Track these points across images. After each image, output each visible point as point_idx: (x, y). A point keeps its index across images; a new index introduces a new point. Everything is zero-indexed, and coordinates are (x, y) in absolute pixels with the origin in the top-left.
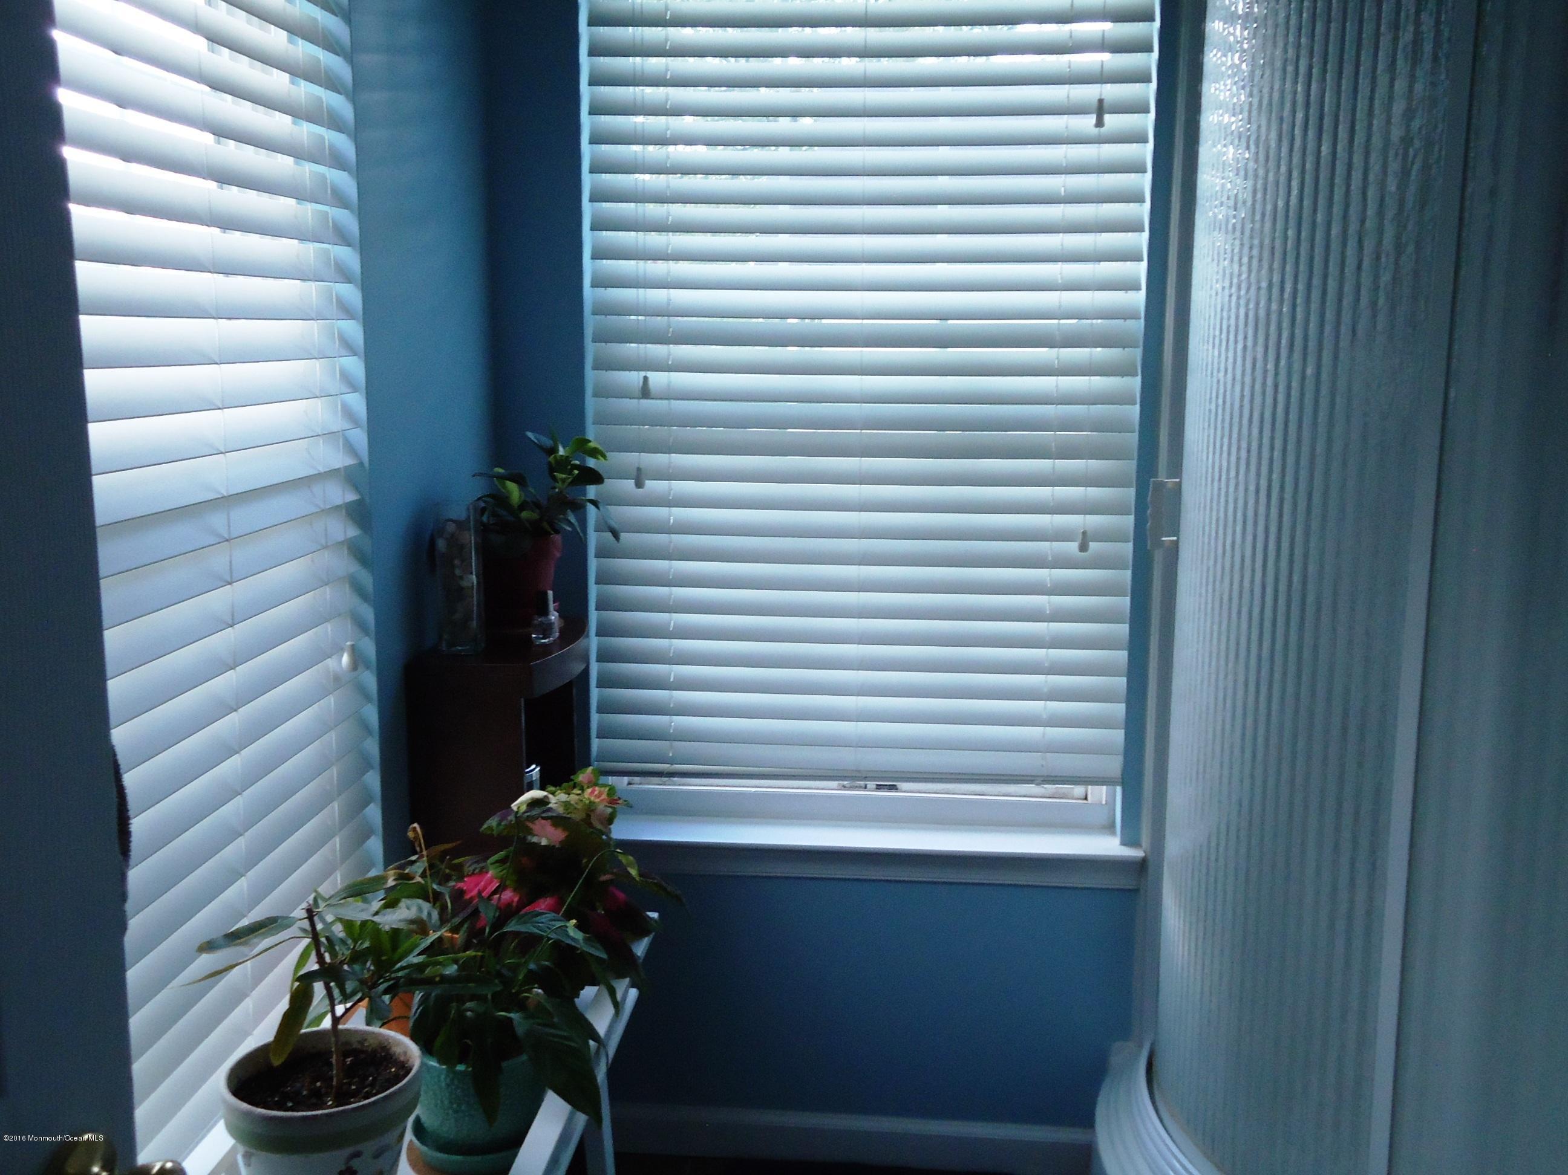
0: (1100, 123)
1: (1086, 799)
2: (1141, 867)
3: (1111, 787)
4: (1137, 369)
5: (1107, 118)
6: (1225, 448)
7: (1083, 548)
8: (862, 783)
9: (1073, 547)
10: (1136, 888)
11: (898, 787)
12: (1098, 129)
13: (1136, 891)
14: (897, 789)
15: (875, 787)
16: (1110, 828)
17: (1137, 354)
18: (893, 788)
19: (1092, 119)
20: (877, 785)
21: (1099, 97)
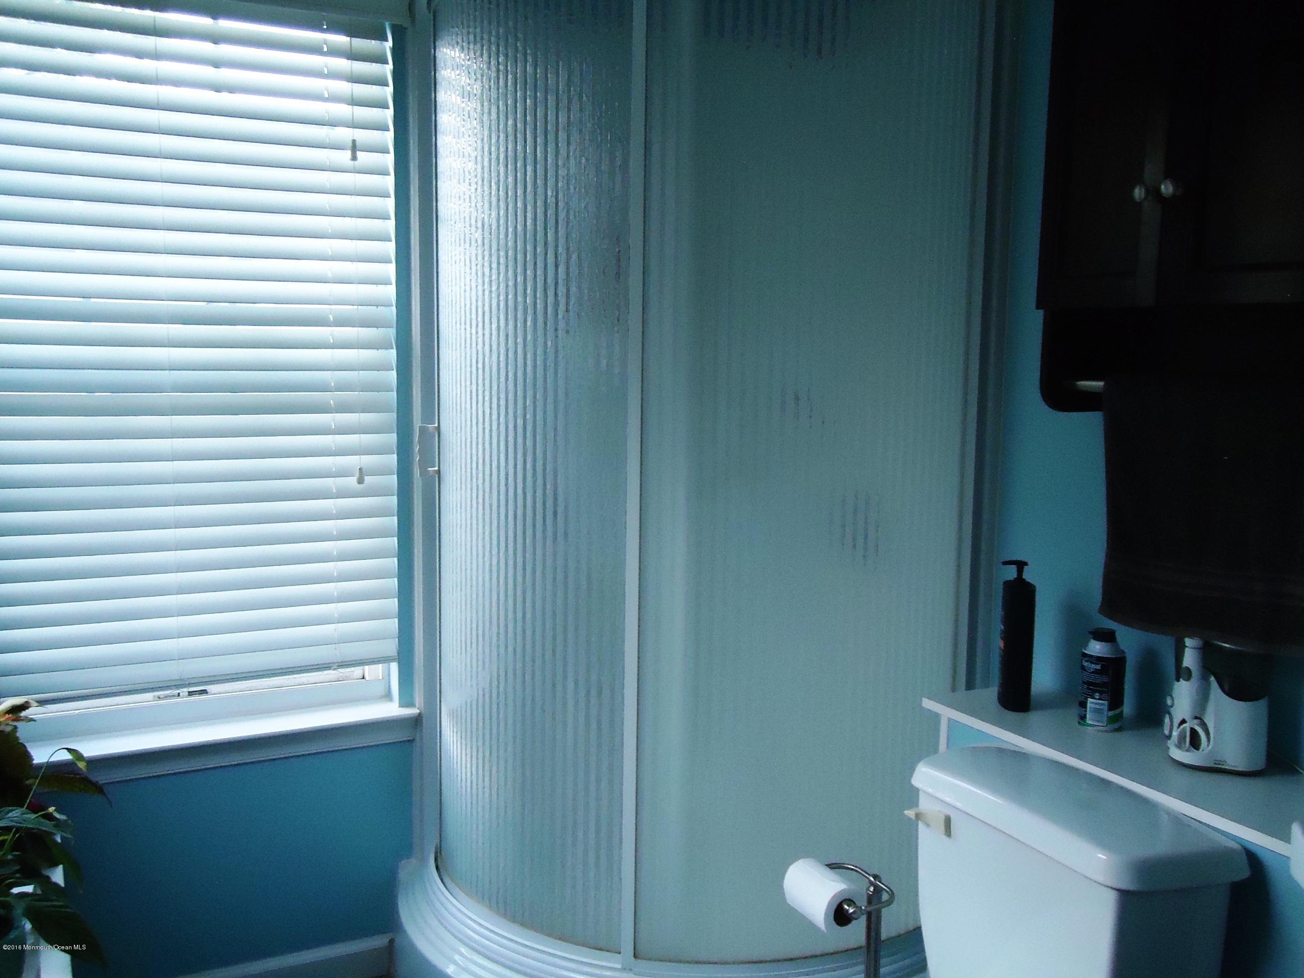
0: (354, 158)
1: (363, 678)
2: (416, 721)
3: (386, 665)
4: (392, 344)
5: (359, 154)
6: (487, 398)
7: (361, 481)
8: (176, 692)
9: (352, 481)
10: (411, 738)
11: (208, 690)
12: (353, 162)
13: (411, 741)
14: (207, 693)
15: (187, 694)
16: (388, 696)
17: (392, 333)
18: (204, 692)
19: (348, 154)
20: (189, 692)
21: (352, 138)
